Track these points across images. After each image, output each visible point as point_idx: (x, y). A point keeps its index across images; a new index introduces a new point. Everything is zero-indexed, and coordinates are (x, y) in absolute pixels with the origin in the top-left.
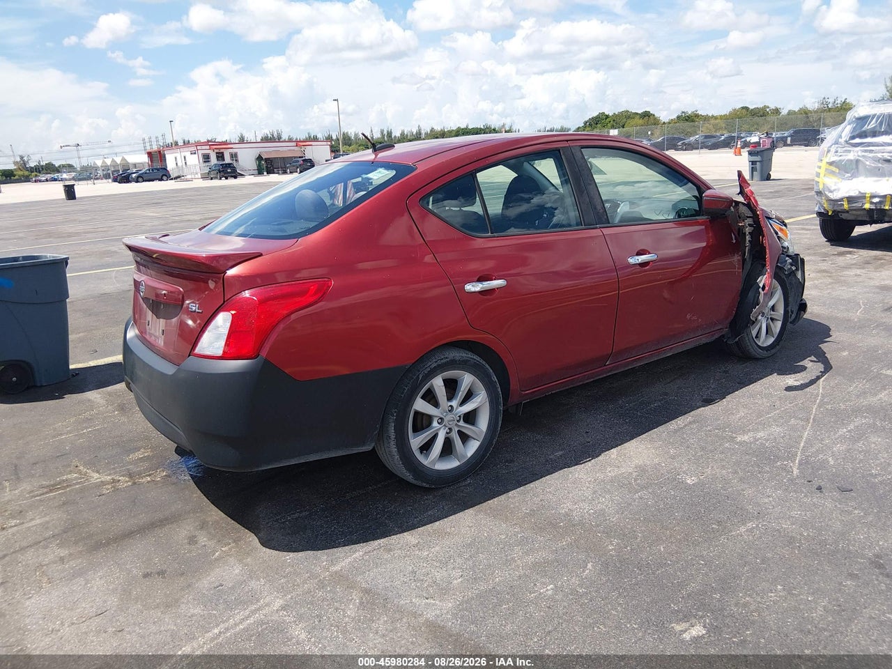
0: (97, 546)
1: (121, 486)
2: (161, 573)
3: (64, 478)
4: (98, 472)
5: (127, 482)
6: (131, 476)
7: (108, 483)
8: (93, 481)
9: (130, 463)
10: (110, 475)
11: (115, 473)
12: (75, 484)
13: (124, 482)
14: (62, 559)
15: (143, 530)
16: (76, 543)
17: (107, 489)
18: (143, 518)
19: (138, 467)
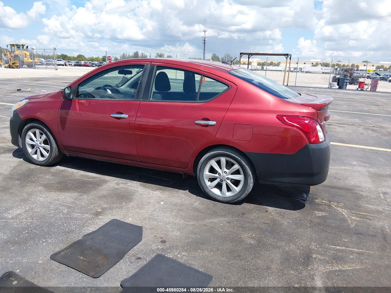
0: (351, 190)
1: (336, 204)
2: (336, 178)
3: (358, 219)
4: (343, 214)
5: (332, 204)
6: (330, 206)
7: (340, 207)
8: (346, 211)
9: (327, 211)
10: (338, 210)
11: (335, 210)
12: (354, 213)
13: (333, 205)
14: (362, 191)
15: (335, 188)
16: (356, 193)
17: (341, 204)
18: (333, 190)
19: (325, 208)
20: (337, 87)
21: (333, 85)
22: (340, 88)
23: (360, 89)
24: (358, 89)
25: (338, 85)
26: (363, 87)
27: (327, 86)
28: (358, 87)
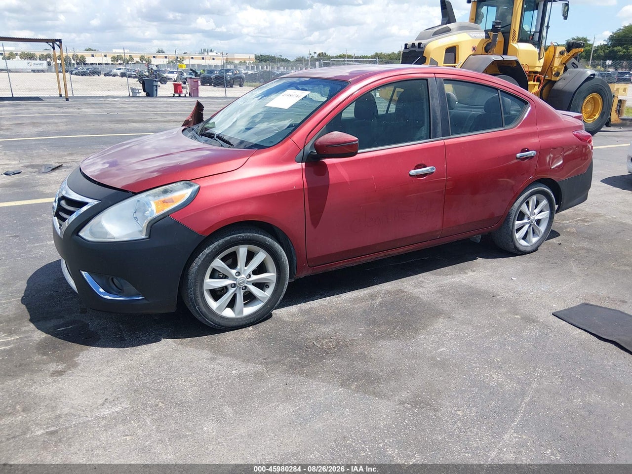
20: (144, 94)
21: (137, 91)
22: (148, 95)
23: (177, 95)
24: (174, 95)
25: (144, 91)
26: (181, 92)
27: (126, 93)
28: (174, 93)
